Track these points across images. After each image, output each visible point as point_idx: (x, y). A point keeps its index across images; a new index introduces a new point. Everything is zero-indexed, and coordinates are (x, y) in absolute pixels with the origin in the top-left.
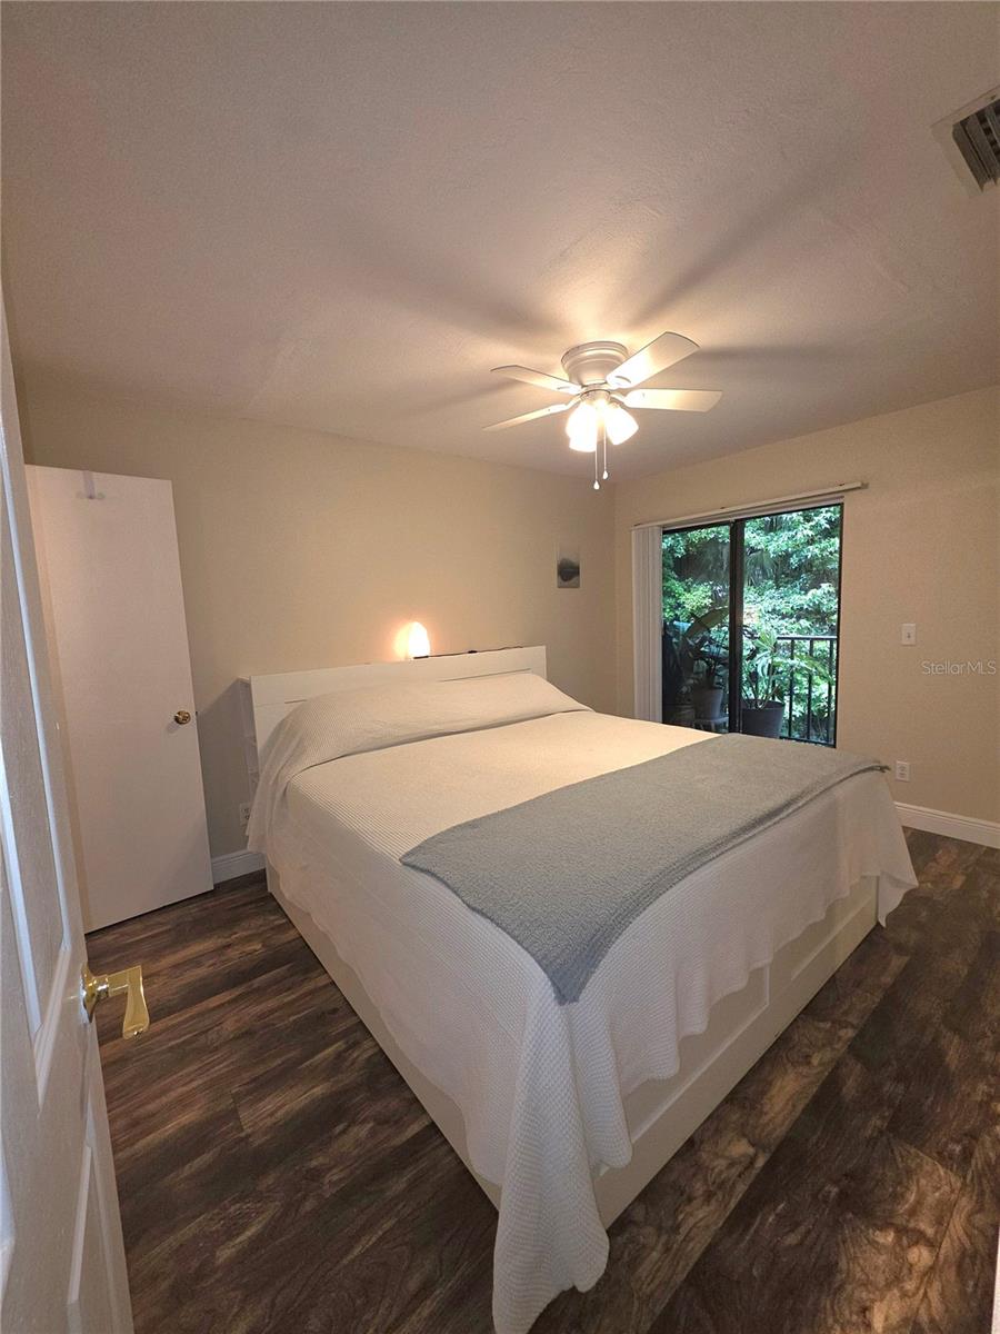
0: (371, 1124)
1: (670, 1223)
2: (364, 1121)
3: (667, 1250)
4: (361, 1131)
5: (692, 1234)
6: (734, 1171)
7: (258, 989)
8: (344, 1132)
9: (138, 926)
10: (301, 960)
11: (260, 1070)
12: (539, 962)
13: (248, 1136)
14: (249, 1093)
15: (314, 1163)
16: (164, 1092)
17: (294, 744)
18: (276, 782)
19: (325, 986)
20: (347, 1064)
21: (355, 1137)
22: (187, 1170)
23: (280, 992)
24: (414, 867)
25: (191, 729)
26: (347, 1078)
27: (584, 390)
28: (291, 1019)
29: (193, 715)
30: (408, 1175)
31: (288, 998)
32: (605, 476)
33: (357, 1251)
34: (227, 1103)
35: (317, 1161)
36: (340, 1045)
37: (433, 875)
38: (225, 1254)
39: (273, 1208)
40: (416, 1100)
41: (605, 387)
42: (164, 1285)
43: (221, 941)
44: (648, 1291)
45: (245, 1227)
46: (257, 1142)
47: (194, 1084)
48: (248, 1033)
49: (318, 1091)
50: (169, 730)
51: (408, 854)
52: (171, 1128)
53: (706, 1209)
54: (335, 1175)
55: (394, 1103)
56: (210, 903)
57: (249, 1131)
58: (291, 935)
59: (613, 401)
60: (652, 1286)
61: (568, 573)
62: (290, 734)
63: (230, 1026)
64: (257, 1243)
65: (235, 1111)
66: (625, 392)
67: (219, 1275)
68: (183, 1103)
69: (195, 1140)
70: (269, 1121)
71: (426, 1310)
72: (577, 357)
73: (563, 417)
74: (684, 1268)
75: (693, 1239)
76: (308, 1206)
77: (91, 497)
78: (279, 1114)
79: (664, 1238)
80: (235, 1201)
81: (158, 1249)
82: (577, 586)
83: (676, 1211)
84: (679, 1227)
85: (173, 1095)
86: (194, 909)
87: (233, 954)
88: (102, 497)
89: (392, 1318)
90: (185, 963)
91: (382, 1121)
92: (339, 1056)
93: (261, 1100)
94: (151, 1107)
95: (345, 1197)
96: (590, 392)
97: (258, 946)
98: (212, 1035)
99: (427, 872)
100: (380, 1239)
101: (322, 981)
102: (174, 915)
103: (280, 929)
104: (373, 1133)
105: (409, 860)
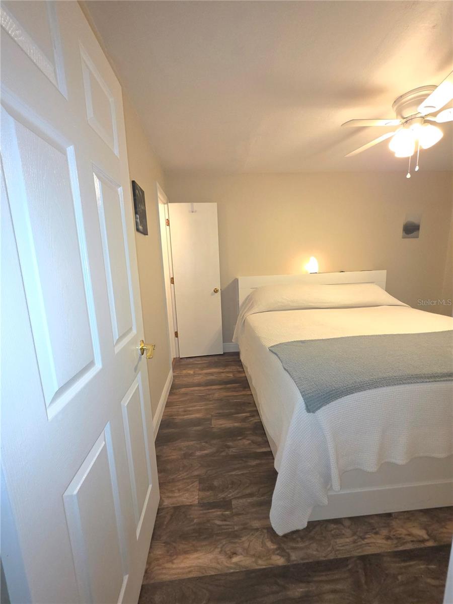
0: (250, 442)
1: (361, 535)
2: (248, 440)
3: (354, 542)
4: (247, 442)
5: (371, 544)
6: (409, 538)
7: (228, 388)
8: (240, 439)
9: (199, 359)
10: (244, 384)
11: (221, 411)
12: (301, 393)
13: (213, 427)
14: (216, 416)
15: (228, 444)
16: (195, 406)
17: (250, 304)
18: (243, 318)
19: (248, 395)
20: (249, 421)
21: (244, 443)
22: (195, 428)
23: (235, 391)
24: (272, 351)
25: (219, 294)
26: (246, 425)
27: (405, 120)
28: (235, 400)
29: (220, 290)
30: (257, 462)
31: (235, 394)
32: (417, 168)
33: (233, 473)
34: (209, 416)
35: (230, 444)
36: (248, 414)
37: (277, 356)
38: (198, 453)
39: (214, 450)
40: (268, 441)
41: (420, 115)
42: (183, 452)
43: (222, 371)
44: (338, 548)
45: (205, 450)
46: (215, 430)
47: (202, 407)
48: (221, 400)
49: (236, 424)
50: (212, 295)
51: (272, 347)
52: (193, 416)
53: (384, 541)
54: (234, 450)
55: (259, 439)
56: (221, 358)
57: (213, 426)
58: (243, 375)
59: (426, 122)
60: (341, 548)
61: (411, 229)
62: (250, 299)
63: (216, 396)
64: (207, 455)
65: (211, 419)
66: (435, 114)
67: (195, 457)
68: (198, 411)
69: (198, 422)
70: (219, 426)
71: (250, 500)
72: (400, 102)
73: (387, 141)
74: (359, 553)
75: (370, 546)
76: (223, 454)
77: (193, 212)
78: (223, 426)
79: (355, 537)
80: (205, 442)
81: (183, 443)
82: (417, 237)
83: (366, 533)
84: (365, 538)
85: (196, 408)
86: (216, 359)
87: (223, 375)
88: (196, 212)
89: (238, 496)
90: (209, 373)
91: (253, 442)
92: (247, 417)
93: (218, 420)
94: (191, 409)
95: (235, 457)
96: (407, 121)
97: (232, 375)
98: (210, 396)
99: (276, 354)
100: (243, 474)
101: (249, 393)
102: (210, 358)
103: (240, 372)
104: (250, 444)
105: (271, 349)
